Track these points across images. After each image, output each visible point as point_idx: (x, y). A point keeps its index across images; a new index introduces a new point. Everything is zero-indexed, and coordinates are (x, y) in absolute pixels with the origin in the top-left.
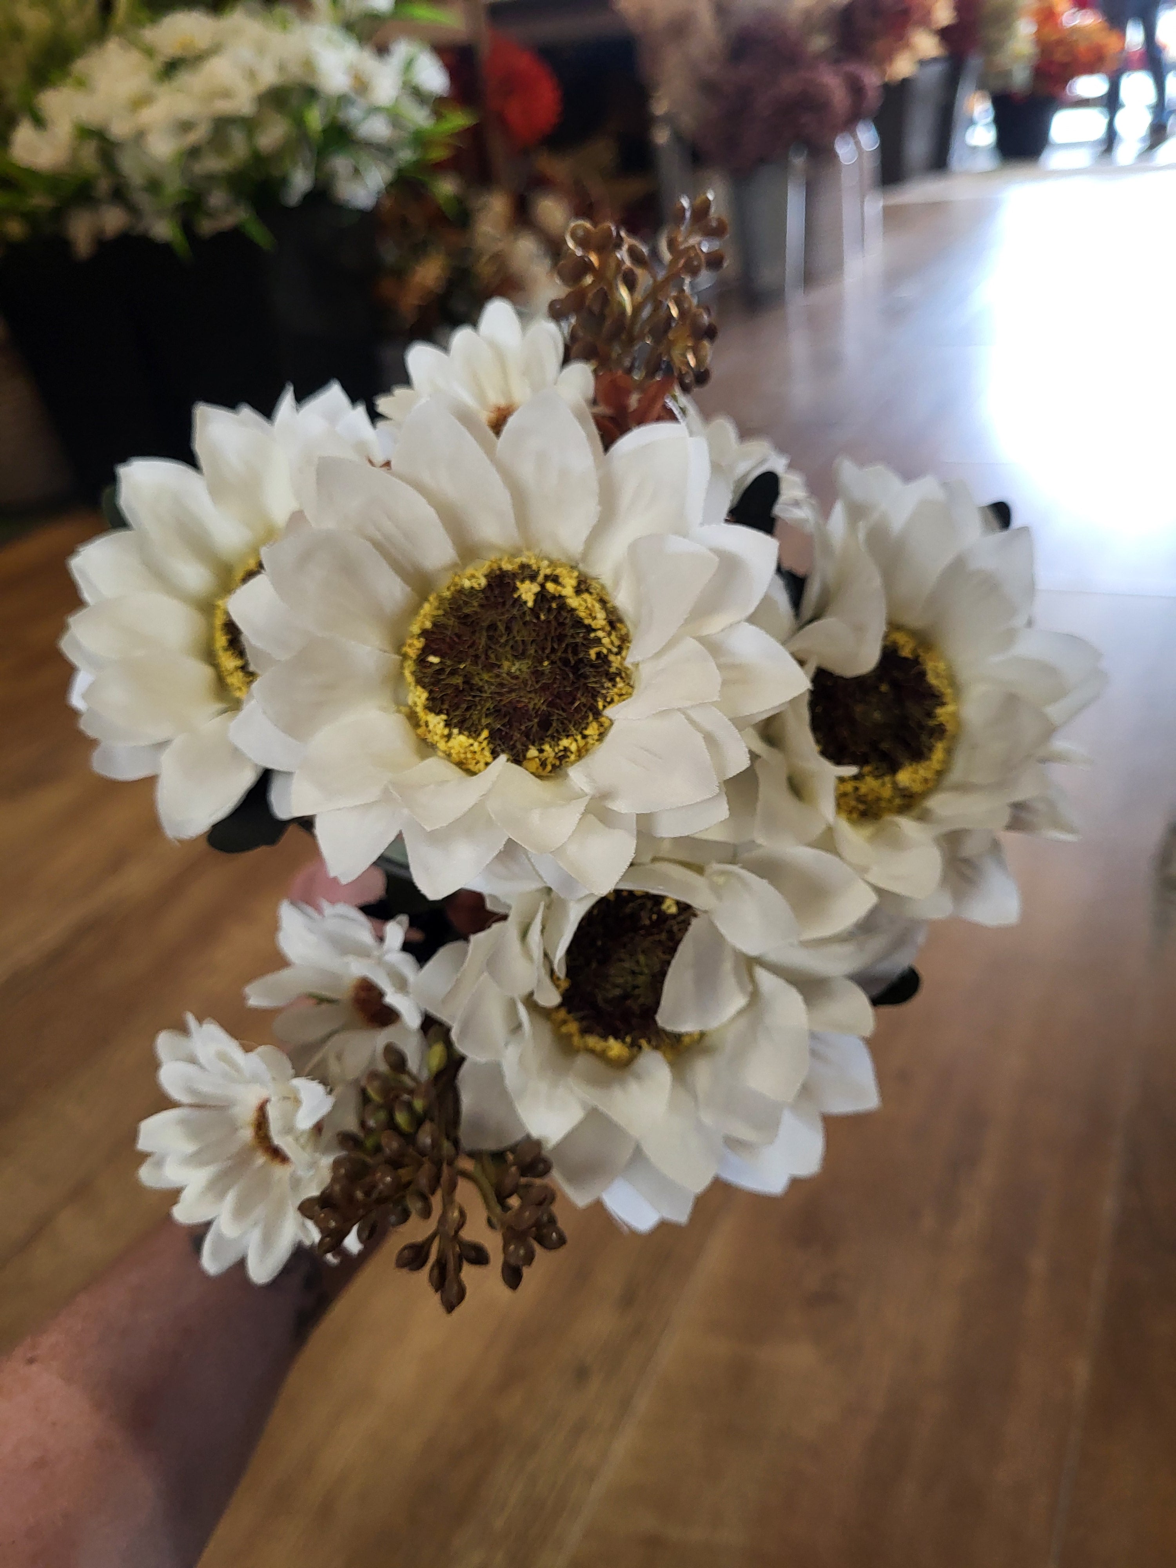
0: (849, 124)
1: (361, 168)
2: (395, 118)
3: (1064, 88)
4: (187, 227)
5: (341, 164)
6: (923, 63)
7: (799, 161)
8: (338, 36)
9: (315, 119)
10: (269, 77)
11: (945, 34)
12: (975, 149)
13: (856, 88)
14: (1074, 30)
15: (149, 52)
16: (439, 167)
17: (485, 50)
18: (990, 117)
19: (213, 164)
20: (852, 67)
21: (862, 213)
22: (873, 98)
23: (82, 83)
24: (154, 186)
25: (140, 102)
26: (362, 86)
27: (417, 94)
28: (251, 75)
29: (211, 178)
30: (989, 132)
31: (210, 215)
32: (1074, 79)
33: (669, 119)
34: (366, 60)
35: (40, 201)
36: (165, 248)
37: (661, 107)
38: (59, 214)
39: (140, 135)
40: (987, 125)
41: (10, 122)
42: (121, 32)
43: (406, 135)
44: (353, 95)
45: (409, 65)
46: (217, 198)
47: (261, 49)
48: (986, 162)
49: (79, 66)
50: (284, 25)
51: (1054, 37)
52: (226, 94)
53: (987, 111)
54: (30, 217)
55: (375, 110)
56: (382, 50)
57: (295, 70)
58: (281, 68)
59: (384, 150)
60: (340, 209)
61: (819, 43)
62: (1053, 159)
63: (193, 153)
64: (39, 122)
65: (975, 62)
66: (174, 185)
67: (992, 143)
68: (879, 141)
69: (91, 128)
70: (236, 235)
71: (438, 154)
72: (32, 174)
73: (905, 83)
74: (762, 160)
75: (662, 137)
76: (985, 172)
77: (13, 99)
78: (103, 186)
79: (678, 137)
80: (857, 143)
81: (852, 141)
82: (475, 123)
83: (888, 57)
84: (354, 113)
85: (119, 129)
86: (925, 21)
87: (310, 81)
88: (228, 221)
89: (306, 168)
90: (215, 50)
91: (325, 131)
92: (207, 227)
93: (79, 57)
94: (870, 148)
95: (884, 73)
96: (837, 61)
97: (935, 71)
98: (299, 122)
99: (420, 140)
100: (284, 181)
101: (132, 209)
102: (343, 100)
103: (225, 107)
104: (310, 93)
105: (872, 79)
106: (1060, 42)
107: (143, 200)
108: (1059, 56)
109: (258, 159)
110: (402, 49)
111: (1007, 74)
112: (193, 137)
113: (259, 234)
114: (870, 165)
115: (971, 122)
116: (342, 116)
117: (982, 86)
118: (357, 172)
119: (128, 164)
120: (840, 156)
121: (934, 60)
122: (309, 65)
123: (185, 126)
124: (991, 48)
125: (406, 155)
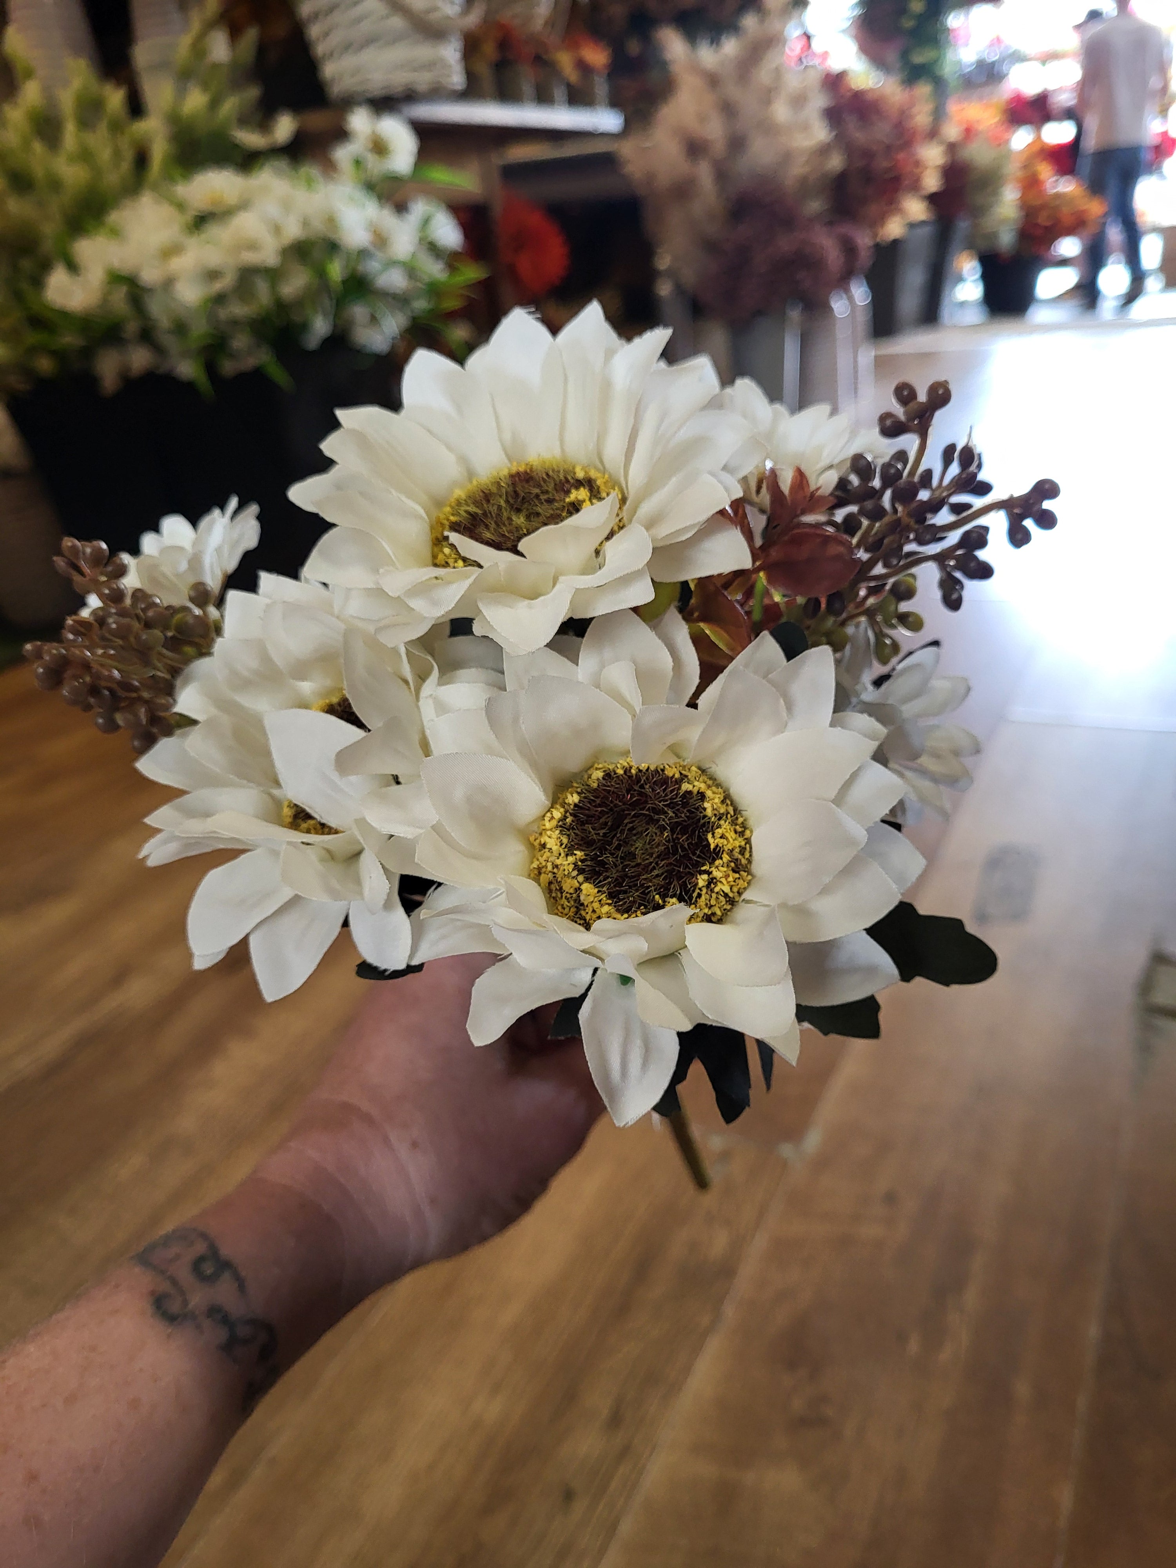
0: (843, 282)
1: (378, 316)
2: (411, 271)
3: (1049, 248)
4: (211, 368)
5: (359, 312)
6: (912, 226)
7: (795, 314)
8: (360, 195)
9: (336, 270)
10: (293, 231)
11: (933, 199)
12: (963, 304)
13: (849, 249)
14: (1058, 196)
15: (181, 206)
16: (451, 316)
17: (497, 209)
18: (978, 275)
19: (238, 310)
20: (846, 229)
21: (855, 361)
22: (865, 257)
23: (116, 233)
24: (180, 328)
25: (170, 251)
26: (381, 240)
27: (434, 249)
28: (277, 230)
29: (235, 323)
30: (977, 287)
31: (232, 356)
32: (1058, 240)
33: (671, 273)
34: (386, 217)
35: (69, 340)
36: (189, 386)
37: (664, 262)
38: (88, 353)
39: (169, 283)
40: (975, 281)
41: (45, 267)
42: (155, 188)
43: (423, 287)
44: (371, 248)
45: (426, 222)
46: (240, 342)
47: (287, 205)
48: (974, 316)
49: (114, 217)
50: (309, 183)
51: (1038, 202)
52: (253, 246)
53: (974, 269)
54: (59, 355)
55: (392, 263)
56: (401, 208)
57: (318, 226)
58: (306, 223)
59: (400, 300)
60: (358, 352)
61: (815, 206)
62: (1039, 315)
63: (220, 299)
64: (73, 267)
65: (963, 226)
66: (199, 329)
67: (979, 299)
68: (871, 294)
69: (123, 274)
70: (257, 375)
71: (452, 304)
72: (64, 314)
73: (896, 243)
74: (759, 313)
75: (664, 289)
76: (974, 326)
77: (48, 245)
78: (132, 328)
79: (679, 289)
80: (851, 299)
81: (844, 296)
82: (488, 276)
83: (881, 219)
84: (372, 266)
85: (150, 275)
86: (915, 186)
87: (332, 236)
88: (250, 362)
89: (325, 315)
90: (243, 205)
91: (344, 282)
92: (228, 368)
93: (113, 209)
94: (861, 302)
95: (875, 235)
96: (830, 223)
97: (926, 232)
98: (321, 274)
99: (434, 290)
100: (305, 327)
101: (158, 349)
102: (363, 254)
103: (250, 258)
104: (332, 247)
105: (864, 240)
106: (1043, 207)
107: (169, 341)
108: (1043, 220)
109: (281, 306)
110: (419, 208)
111: (994, 236)
112: (218, 286)
113: (278, 374)
114: (863, 319)
115: (960, 279)
116: (360, 268)
117: (970, 245)
118: (374, 320)
119: (156, 308)
120: (835, 310)
121: (923, 223)
122: (331, 221)
123: (213, 275)
124: (978, 212)
125: (421, 305)
